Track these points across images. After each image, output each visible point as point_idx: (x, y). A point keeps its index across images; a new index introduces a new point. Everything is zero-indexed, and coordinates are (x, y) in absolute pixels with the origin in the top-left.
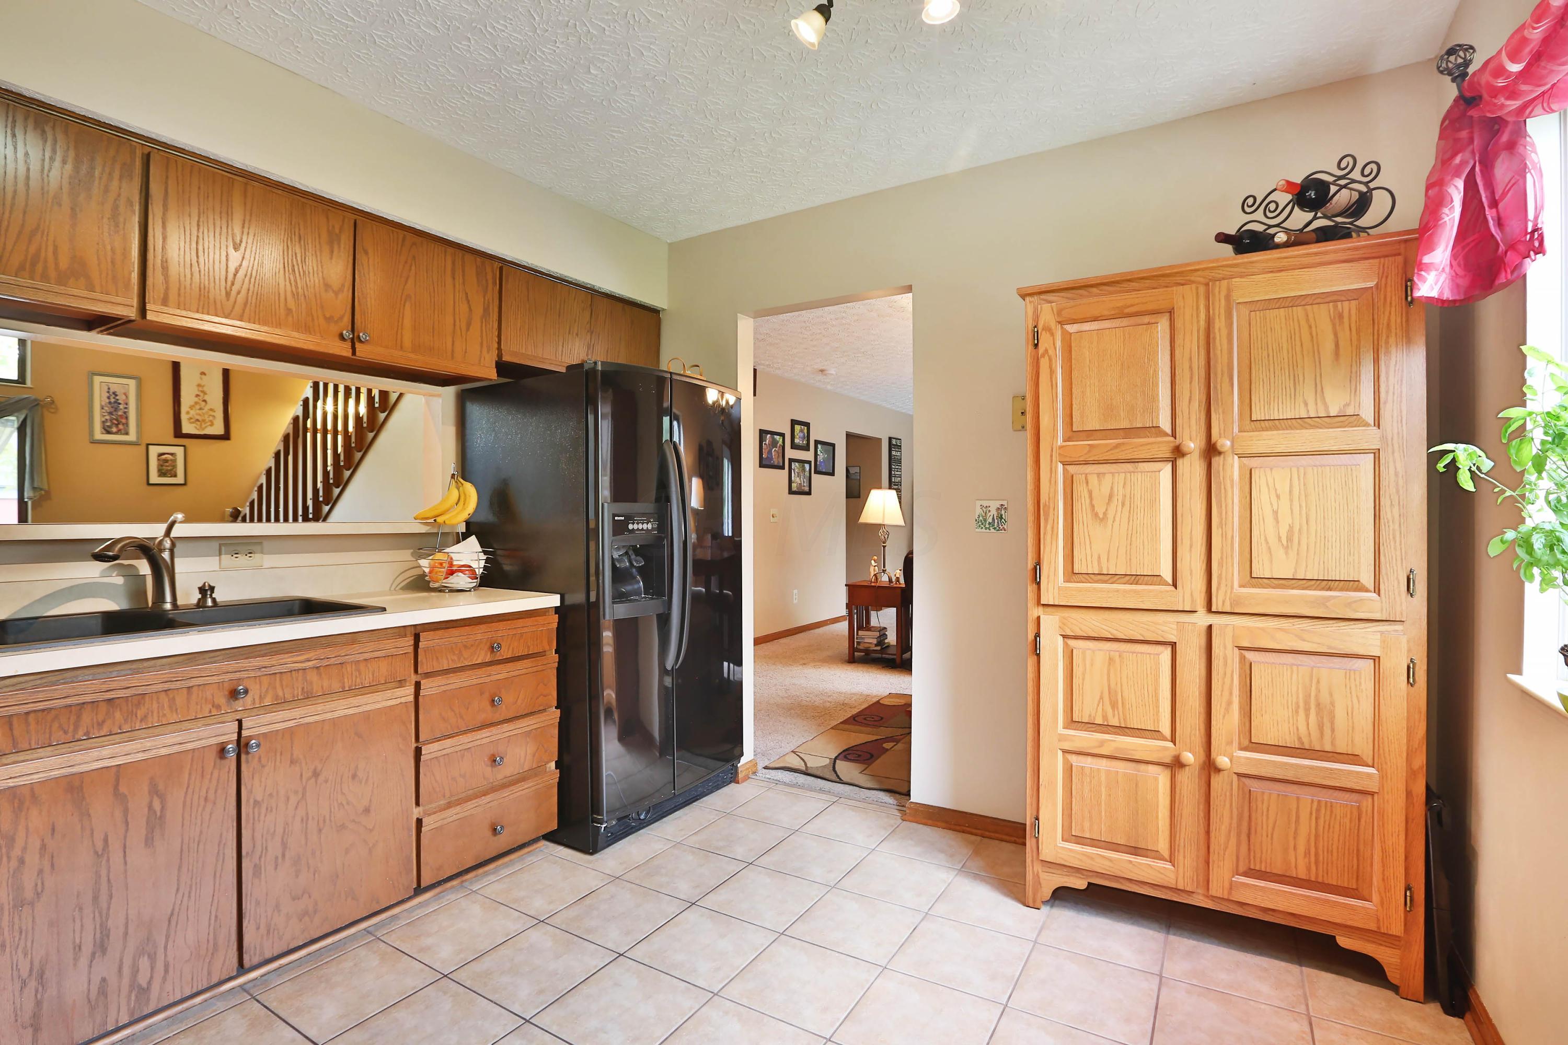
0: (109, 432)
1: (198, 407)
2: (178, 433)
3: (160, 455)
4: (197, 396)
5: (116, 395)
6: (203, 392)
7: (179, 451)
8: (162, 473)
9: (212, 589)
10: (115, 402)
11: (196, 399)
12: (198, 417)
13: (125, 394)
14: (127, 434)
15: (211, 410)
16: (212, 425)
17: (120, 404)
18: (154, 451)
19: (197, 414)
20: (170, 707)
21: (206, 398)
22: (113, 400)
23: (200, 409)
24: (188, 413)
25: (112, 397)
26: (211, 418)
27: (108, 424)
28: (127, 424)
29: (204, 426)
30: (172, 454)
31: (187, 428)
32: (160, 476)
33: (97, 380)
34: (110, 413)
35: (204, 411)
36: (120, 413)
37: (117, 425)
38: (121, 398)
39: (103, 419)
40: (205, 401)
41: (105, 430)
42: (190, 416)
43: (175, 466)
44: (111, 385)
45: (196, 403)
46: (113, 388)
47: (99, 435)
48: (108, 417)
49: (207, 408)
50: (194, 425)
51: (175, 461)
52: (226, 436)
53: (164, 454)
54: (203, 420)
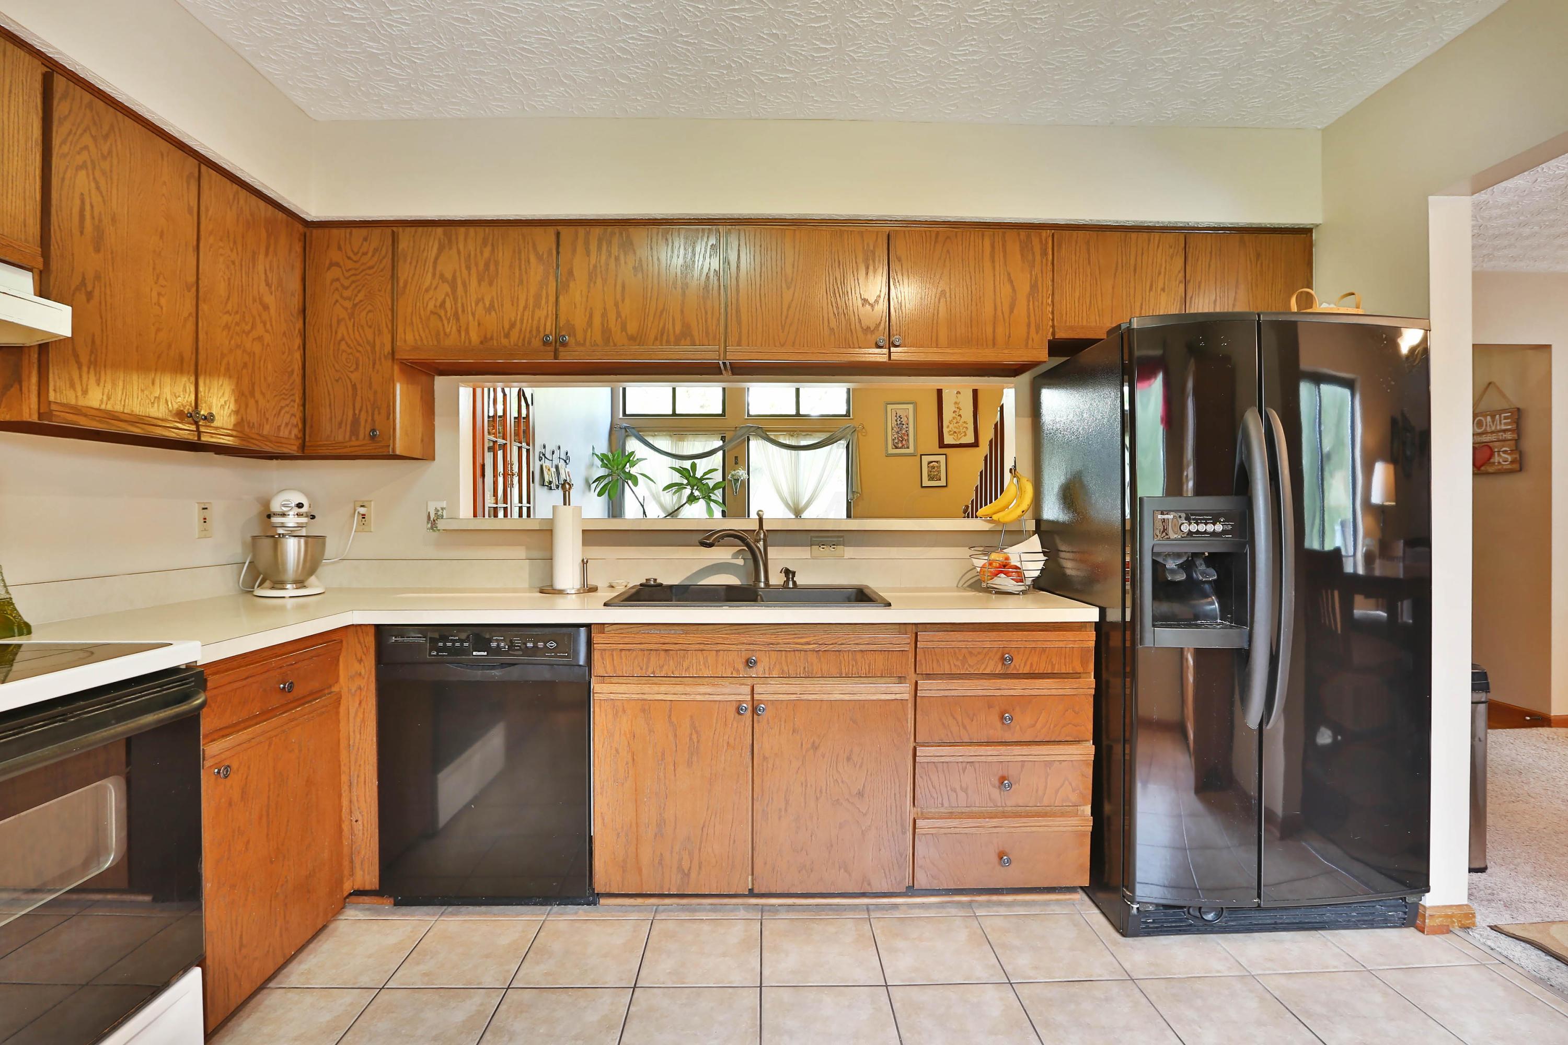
0: (897, 448)
1: (955, 421)
2: (942, 445)
3: (930, 463)
4: (955, 412)
5: (901, 418)
6: (958, 408)
7: (942, 459)
8: (931, 478)
9: (794, 573)
10: (901, 424)
11: (954, 415)
12: (955, 430)
13: (906, 416)
14: (908, 448)
15: (965, 422)
16: (965, 435)
17: (903, 425)
18: (926, 459)
19: (955, 427)
20: (704, 664)
21: (961, 413)
22: (899, 422)
23: (957, 423)
24: (948, 427)
25: (898, 420)
26: (965, 429)
27: (896, 441)
28: (908, 440)
29: (959, 436)
30: (937, 462)
31: (948, 440)
32: (929, 480)
33: (890, 407)
34: (898, 433)
35: (960, 424)
36: (904, 432)
37: (902, 441)
38: (904, 420)
39: (893, 438)
40: (960, 415)
41: (894, 446)
42: (950, 429)
43: (939, 472)
44: (898, 411)
45: (954, 418)
46: (900, 413)
47: (891, 451)
48: (896, 436)
49: (962, 420)
50: (953, 436)
51: (939, 467)
52: (976, 444)
53: (932, 462)
54: (959, 432)
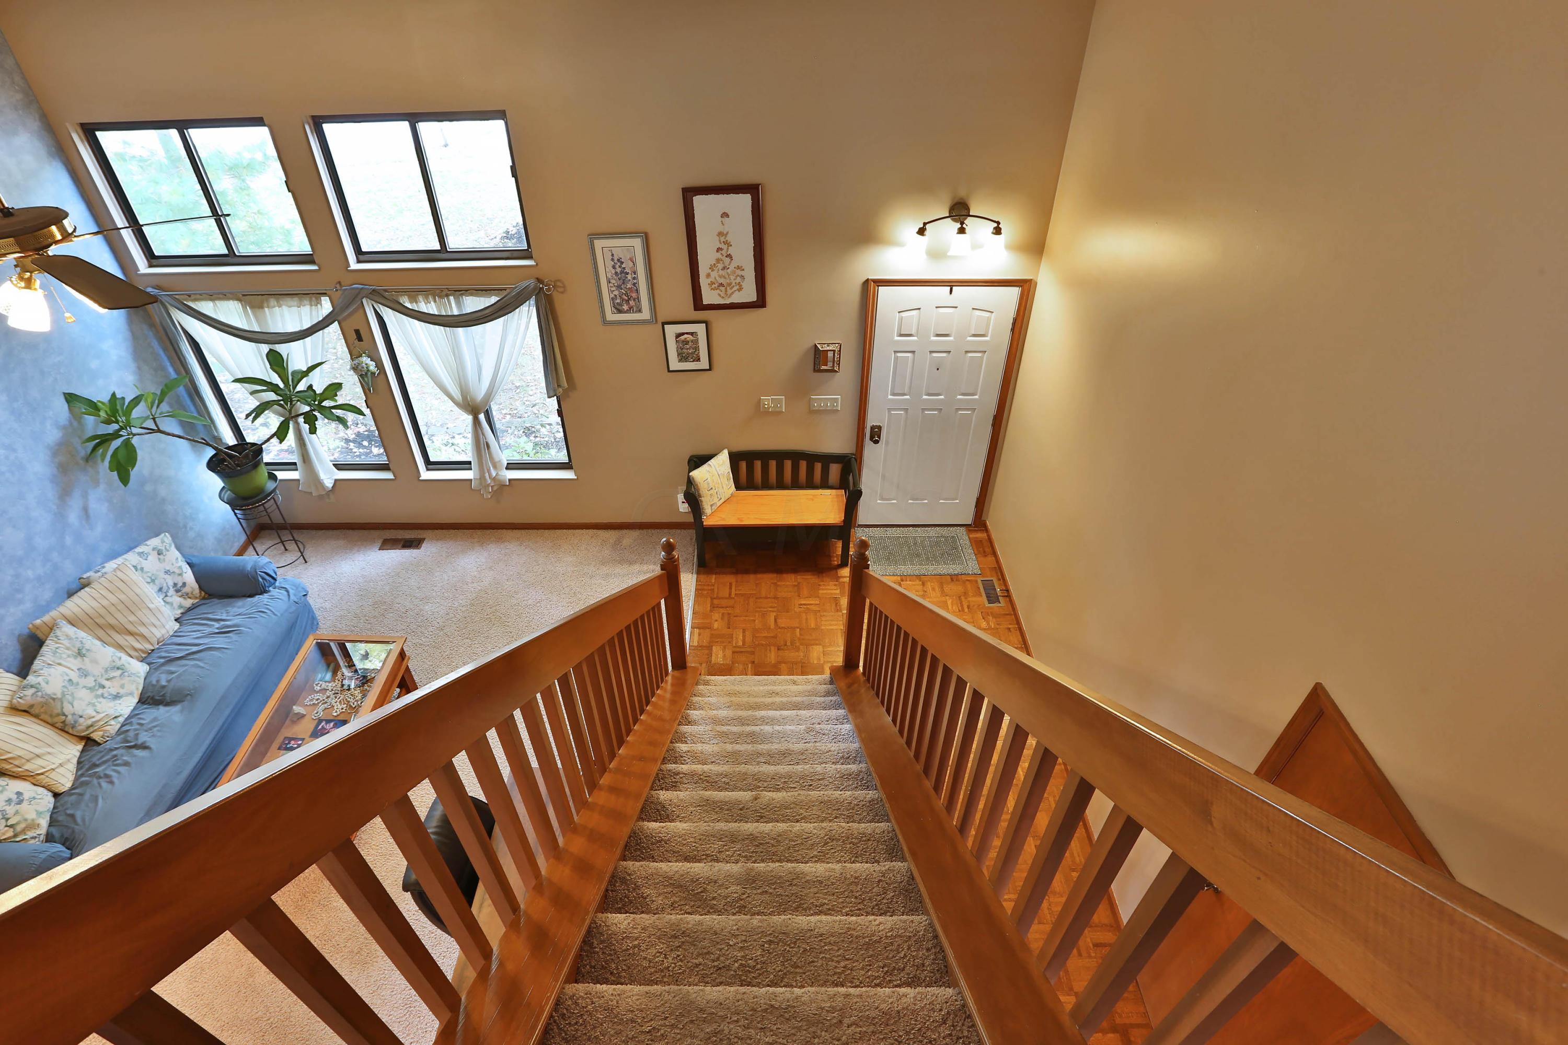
0: (620, 311)
1: (720, 266)
2: (698, 305)
3: (678, 335)
4: (719, 250)
5: (622, 263)
6: (726, 243)
7: (700, 329)
8: (683, 358)
10: (622, 272)
11: (718, 255)
12: (721, 280)
13: (631, 260)
14: (640, 311)
15: (739, 268)
16: (740, 289)
17: (627, 273)
18: (672, 329)
19: (720, 277)
21: (731, 251)
22: (619, 270)
23: (724, 268)
24: (708, 276)
25: (617, 266)
26: (739, 280)
27: (618, 301)
28: (638, 299)
29: (729, 292)
30: (692, 334)
31: (709, 297)
32: (680, 361)
33: (599, 244)
34: (619, 287)
35: (729, 271)
36: (629, 286)
37: (628, 301)
38: (628, 265)
39: (612, 296)
40: (729, 256)
41: (616, 308)
42: (711, 279)
43: (697, 349)
44: (615, 251)
45: (718, 260)
46: (618, 253)
47: (611, 316)
48: (616, 293)
49: (734, 264)
50: (718, 291)
51: (696, 342)
52: (760, 303)
53: (683, 334)
54: (729, 284)
